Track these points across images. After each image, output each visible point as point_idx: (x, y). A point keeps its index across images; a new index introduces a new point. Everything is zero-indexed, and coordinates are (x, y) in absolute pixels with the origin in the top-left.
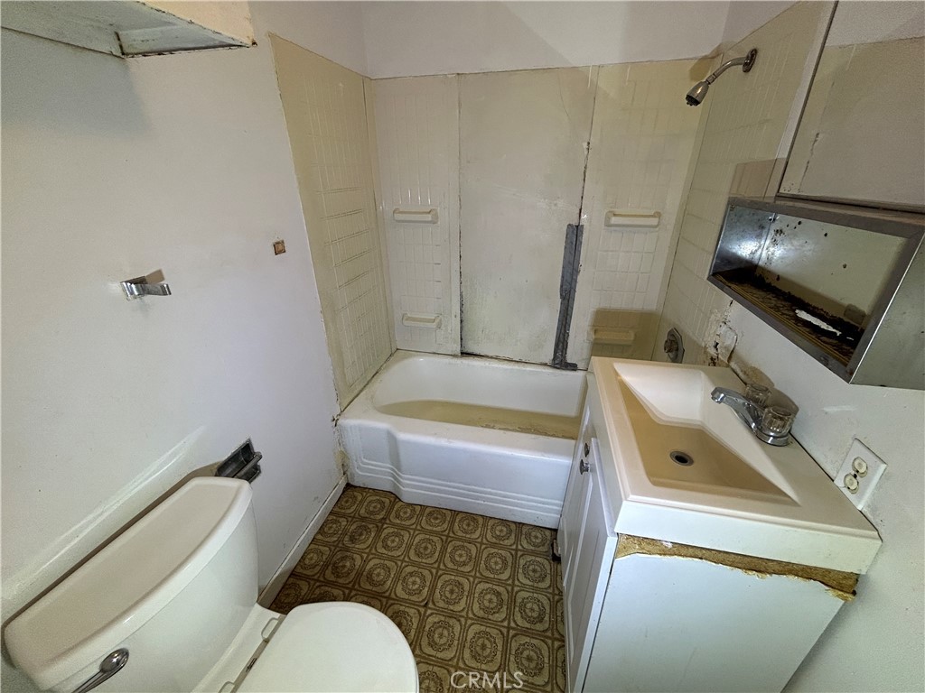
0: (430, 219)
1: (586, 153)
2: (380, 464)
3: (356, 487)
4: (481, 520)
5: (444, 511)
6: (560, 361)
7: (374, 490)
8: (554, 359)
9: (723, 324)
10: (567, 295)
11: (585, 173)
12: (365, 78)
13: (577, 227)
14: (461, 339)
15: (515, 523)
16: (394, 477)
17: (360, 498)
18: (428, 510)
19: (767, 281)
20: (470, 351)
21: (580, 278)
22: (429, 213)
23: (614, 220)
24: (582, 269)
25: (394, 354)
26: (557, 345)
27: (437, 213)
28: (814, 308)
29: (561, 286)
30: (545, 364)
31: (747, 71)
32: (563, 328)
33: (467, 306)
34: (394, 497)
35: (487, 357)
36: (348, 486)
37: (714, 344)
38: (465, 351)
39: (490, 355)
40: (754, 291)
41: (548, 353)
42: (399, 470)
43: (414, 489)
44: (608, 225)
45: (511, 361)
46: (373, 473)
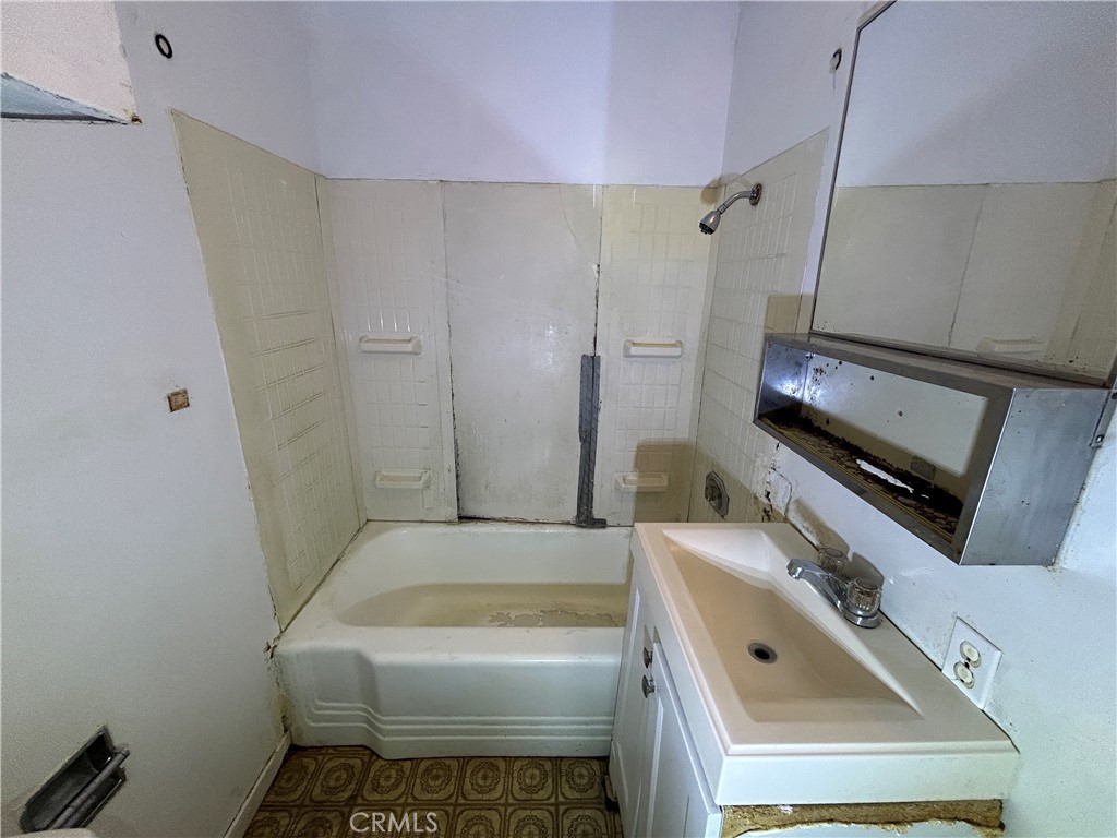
0: (411, 349)
1: (597, 275)
2: (346, 704)
3: (305, 749)
4: (502, 765)
5: (448, 762)
6: (587, 518)
7: (335, 747)
8: (578, 516)
9: (772, 471)
10: (588, 435)
11: (597, 297)
12: (317, 177)
13: (593, 357)
14: (458, 499)
15: (549, 758)
16: (368, 721)
17: (312, 768)
18: (423, 766)
19: (816, 424)
20: (470, 514)
21: (601, 416)
22: (410, 341)
23: (634, 350)
24: (602, 406)
25: (363, 526)
26: (580, 498)
27: (419, 342)
28: (875, 458)
29: (580, 427)
30: (568, 523)
31: (755, 204)
32: (586, 478)
33: (464, 454)
34: (369, 753)
35: (494, 520)
36: (294, 750)
37: (765, 494)
38: (464, 514)
39: (497, 516)
40: (807, 437)
41: (570, 509)
42: (377, 710)
43: (399, 735)
44: (628, 355)
45: (524, 522)
46: (334, 719)
